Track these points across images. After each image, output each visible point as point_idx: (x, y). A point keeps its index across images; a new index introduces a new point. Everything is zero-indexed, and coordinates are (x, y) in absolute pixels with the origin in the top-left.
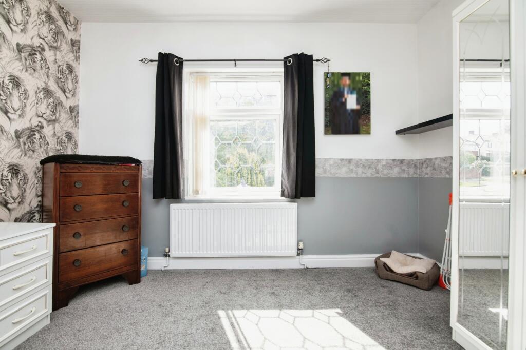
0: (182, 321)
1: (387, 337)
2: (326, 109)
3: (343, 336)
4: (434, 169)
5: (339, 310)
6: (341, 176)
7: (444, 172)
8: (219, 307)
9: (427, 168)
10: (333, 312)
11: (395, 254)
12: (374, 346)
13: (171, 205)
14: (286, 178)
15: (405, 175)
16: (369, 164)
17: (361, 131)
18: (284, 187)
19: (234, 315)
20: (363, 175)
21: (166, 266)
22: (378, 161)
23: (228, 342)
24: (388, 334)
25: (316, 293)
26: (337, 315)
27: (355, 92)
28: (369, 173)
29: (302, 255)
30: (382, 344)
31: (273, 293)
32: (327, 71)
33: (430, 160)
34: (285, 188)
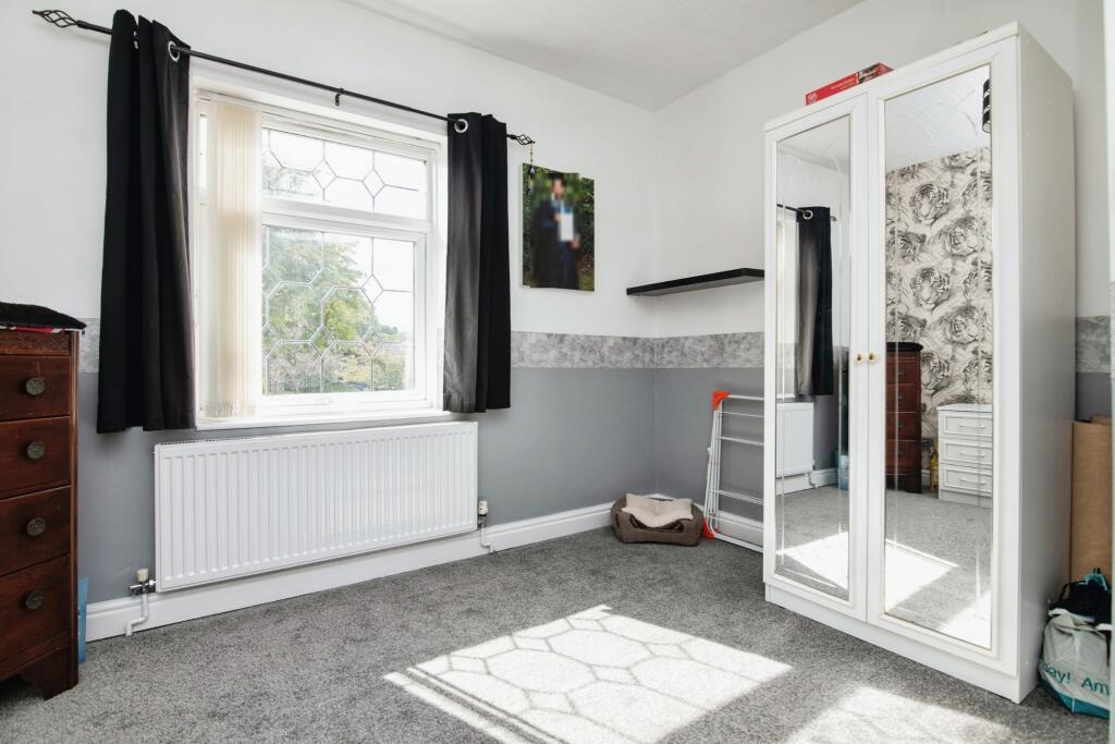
0: (314, 726)
1: (695, 624)
2: (525, 236)
3: (641, 642)
4: (683, 354)
5: (604, 607)
6: (549, 366)
7: (699, 359)
8: (378, 669)
9: (670, 352)
10: (597, 612)
11: (630, 497)
12: (690, 640)
13: (157, 447)
14: (455, 370)
15: (639, 365)
16: (590, 345)
17: (580, 286)
18: (449, 389)
19: (427, 673)
20: (582, 365)
21: (140, 620)
22: (604, 339)
23: (460, 724)
24: (693, 618)
25: (547, 590)
26: (606, 614)
27: (571, 210)
28: (591, 361)
29: (485, 526)
30: (697, 634)
31: (470, 611)
32: (529, 162)
33: (677, 340)
34: (452, 391)
